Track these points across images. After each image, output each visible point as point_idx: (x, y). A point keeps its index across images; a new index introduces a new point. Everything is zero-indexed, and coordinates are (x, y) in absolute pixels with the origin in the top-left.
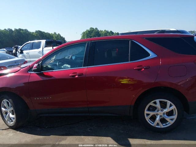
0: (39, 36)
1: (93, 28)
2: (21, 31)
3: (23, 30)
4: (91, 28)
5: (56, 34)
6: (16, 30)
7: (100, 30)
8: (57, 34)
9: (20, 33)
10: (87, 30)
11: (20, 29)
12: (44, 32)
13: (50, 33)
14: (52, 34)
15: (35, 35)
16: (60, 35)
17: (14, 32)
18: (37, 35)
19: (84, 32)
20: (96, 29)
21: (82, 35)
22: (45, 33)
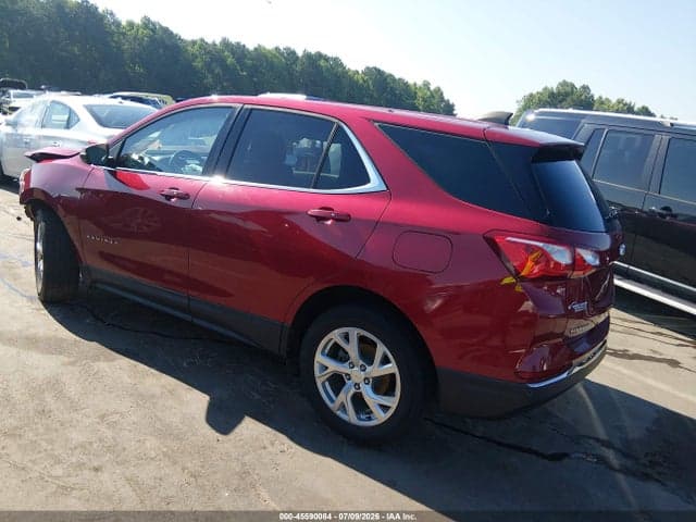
0: (371, 87)
1: (573, 86)
2: (322, 63)
3: (327, 59)
4: (565, 84)
5: (429, 89)
6: (308, 56)
7: (600, 98)
8: (432, 88)
9: (318, 67)
10: (545, 89)
11: (320, 56)
12: (391, 75)
13: (411, 82)
14: (415, 84)
15: (361, 81)
16: (442, 94)
17: (299, 62)
18: (364, 81)
19: (531, 95)
20: (585, 88)
21: (522, 103)
22: (394, 80)
